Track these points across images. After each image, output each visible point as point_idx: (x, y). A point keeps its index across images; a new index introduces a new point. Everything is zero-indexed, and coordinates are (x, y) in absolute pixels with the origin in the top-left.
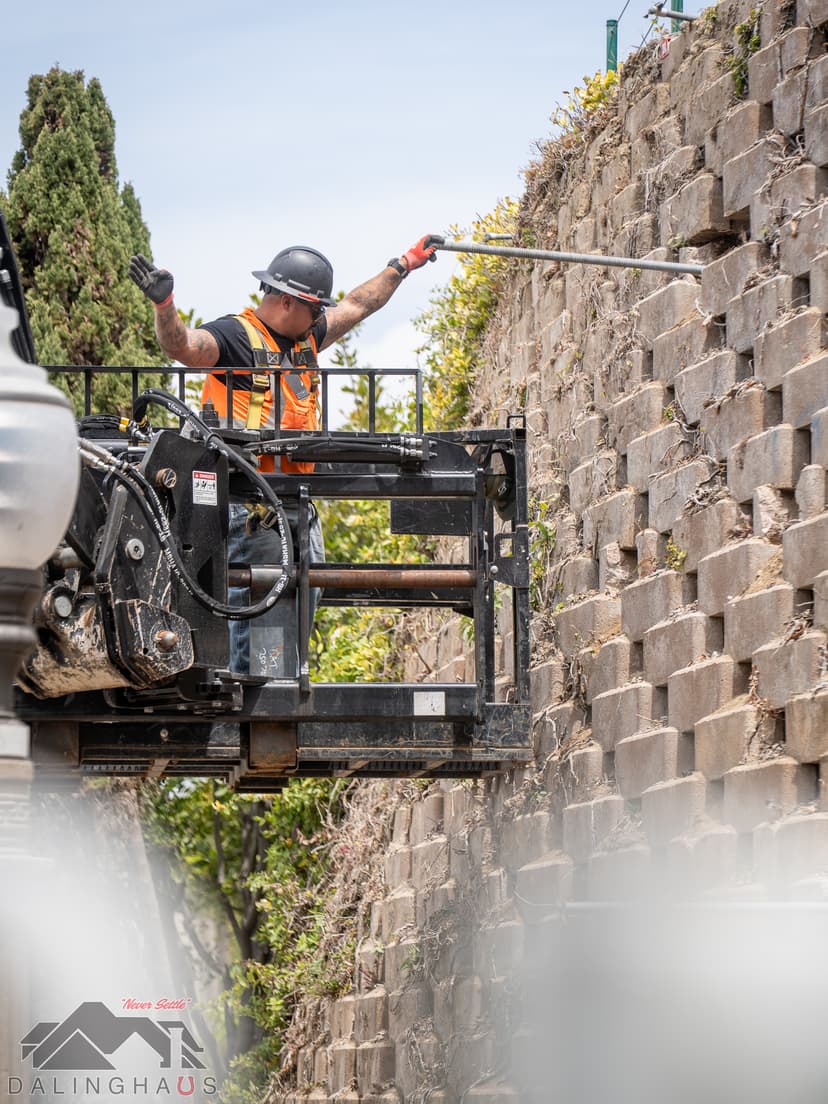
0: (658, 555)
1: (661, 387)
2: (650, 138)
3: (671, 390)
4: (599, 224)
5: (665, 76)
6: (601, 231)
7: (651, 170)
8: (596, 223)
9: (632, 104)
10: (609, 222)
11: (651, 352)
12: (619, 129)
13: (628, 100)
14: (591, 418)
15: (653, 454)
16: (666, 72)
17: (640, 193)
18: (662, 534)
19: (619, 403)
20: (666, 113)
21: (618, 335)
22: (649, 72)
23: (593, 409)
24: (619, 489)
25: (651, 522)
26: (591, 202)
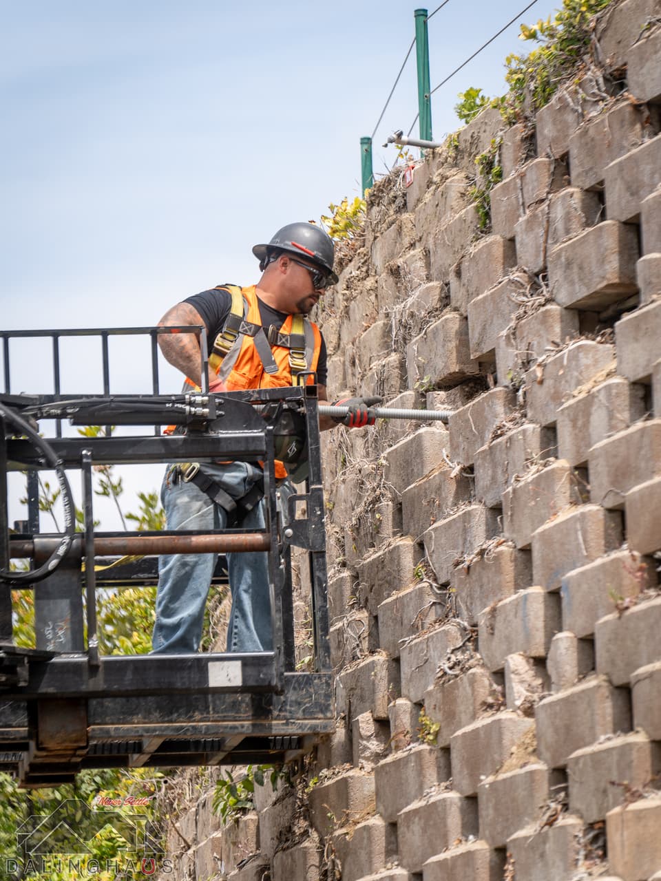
0: (412, 727)
1: (412, 543)
2: (395, 272)
3: (421, 545)
4: (347, 363)
5: (410, 205)
6: (350, 371)
7: (399, 307)
8: (344, 364)
9: (378, 234)
10: (357, 361)
11: (401, 504)
12: (366, 261)
13: (373, 231)
14: (342, 575)
15: (405, 616)
16: (411, 201)
17: (387, 331)
18: (415, 704)
19: (368, 560)
20: (412, 245)
21: (368, 486)
22: (394, 202)
23: (344, 565)
24: (372, 652)
25: (404, 691)
26: (339, 338)
